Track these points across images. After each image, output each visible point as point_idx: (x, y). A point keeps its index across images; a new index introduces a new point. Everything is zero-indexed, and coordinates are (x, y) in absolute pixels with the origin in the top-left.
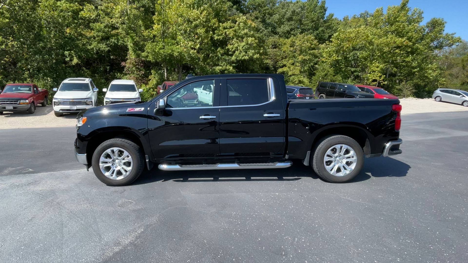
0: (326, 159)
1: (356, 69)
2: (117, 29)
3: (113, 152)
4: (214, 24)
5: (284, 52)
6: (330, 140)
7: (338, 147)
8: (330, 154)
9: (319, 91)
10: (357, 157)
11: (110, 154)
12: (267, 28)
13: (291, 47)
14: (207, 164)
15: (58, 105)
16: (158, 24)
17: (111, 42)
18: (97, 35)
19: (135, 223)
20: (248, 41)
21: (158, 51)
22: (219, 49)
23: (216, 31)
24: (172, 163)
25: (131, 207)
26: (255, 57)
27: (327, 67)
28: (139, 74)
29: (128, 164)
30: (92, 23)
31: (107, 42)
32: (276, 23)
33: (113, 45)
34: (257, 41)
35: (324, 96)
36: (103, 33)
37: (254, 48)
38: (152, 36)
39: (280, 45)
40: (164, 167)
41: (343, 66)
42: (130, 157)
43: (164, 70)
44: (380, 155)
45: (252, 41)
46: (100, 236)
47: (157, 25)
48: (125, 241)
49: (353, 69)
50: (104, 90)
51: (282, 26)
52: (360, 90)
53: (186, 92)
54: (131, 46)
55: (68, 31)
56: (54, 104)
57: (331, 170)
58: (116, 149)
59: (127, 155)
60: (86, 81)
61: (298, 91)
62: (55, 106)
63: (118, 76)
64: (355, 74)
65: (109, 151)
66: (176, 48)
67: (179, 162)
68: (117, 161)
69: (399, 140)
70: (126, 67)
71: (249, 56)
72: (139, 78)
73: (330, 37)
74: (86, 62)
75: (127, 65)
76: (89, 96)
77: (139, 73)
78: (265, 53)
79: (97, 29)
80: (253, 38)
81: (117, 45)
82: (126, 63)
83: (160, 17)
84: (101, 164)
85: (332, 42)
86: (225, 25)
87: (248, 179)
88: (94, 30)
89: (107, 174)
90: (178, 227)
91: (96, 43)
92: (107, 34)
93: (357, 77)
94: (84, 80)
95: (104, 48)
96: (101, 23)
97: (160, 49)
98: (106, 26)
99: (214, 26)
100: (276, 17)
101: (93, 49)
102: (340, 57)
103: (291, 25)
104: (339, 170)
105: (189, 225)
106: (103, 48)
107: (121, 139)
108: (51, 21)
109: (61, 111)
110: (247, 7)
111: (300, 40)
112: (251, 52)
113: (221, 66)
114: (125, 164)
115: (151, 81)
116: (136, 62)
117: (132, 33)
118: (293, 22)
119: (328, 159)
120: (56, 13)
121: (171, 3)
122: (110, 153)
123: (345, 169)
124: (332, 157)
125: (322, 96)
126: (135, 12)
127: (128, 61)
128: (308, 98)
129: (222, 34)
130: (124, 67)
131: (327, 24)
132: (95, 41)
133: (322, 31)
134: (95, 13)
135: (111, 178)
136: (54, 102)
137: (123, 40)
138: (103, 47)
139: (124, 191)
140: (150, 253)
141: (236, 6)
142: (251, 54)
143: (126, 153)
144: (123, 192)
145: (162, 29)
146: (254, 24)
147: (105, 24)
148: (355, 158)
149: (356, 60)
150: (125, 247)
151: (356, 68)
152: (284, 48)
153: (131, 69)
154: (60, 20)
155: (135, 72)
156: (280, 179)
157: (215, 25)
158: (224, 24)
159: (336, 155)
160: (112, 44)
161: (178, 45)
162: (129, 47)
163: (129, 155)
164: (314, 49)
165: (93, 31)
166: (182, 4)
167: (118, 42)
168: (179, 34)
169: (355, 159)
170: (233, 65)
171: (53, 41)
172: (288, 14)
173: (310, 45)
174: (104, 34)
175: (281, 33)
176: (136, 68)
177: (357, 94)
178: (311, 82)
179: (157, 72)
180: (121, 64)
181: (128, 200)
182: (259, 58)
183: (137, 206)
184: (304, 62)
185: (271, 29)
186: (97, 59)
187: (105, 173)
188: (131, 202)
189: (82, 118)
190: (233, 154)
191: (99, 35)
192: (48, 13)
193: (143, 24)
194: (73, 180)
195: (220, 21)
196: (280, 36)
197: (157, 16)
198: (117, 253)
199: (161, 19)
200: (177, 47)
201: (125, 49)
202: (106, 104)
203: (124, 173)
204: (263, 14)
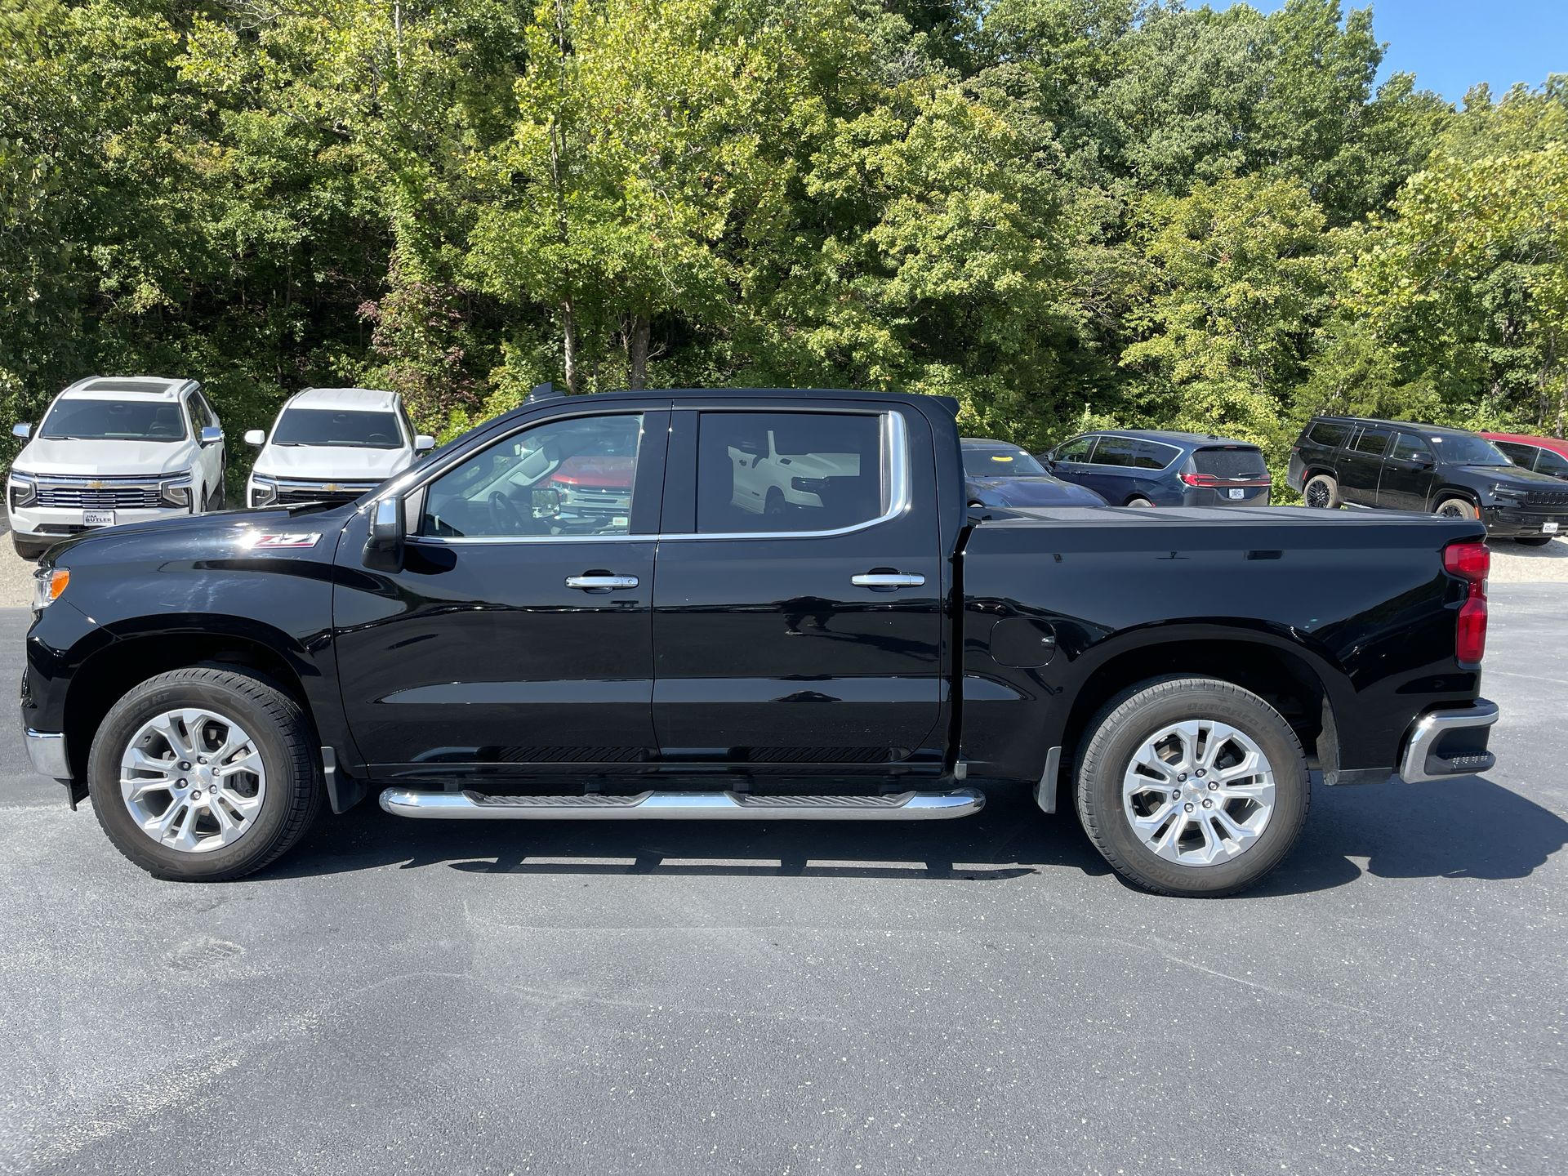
0: (1134, 783)
1: (1516, 353)
2: (346, 140)
3: (180, 727)
4: (808, 120)
5: (1159, 262)
6: (1151, 699)
7: (1187, 730)
8: (1152, 761)
9: (1307, 462)
10: (1276, 779)
11: (166, 735)
12: (1080, 142)
13: (1193, 236)
14: (602, 793)
15: (32, 504)
16: (539, 122)
17: (317, 206)
18: (252, 168)
19: (216, 1035)
20: (967, 210)
21: (530, 251)
22: (830, 243)
23: (813, 158)
24: (446, 786)
25: (224, 969)
26: (1001, 284)
27: (1365, 338)
28: (441, 360)
29: (245, 784)
30: (229, 108)
31: (298, 202)
32: (1127, 118)
33: (326, 217)
34: (1014, 207)
35: (1330, 483)
36: (282, 158)
37: (1003, 242)
38: (505, 177)
39: (1141, 226)
40: (407, 803)
41: (1449, 335)
42: (255, 752)
43: (562, 341)
44: (1387, 776)
45: (989, 208)
46: (54, 1079)
47: (532, 122)
48: (150, 1101)
49: (1499, 354)
50: (253, 437)
51: (1156, 134)
52: (1508, 461)
53: (554, 464)
54: (406, 227)
55: (114, 147)
56: (13, 498)
57: (1159, 835)
58: (192, 716)
59: (239, 743)
60: (166, 393)
61: (1191, 460)
62: (16, 508)
63: (343, 369)
64: (1511, 376)
65: (161, 723)
66: (620, 239)
67: (476, 780)
68: (197, 768)
69: (1479, 708)
70: (378, 324)
71: (972, 280)
72: (439, 378)
73: (1390, 191)
74: (197, 296)
75: (387, 318)
76: (175, 465)
77: (440, 354)
78: (1058, 269)
79: (254, 142)
80: (997, 196)
81: (345, 216)
82: (379, 307)
83: (548, 89)
84: (127, 783)
85: (1394, 215)
86: (859, 125)
87: (793, 867)
88: (236, 146)
89: (153, 826)
90: (392, 1054)
91: (246, 206)
92: (297, 166)
93: (1518, 395)
94: (160, 389)
95: (283, 231)
96: (273, 114)
97: (545, 240)
98: (296, 126)
99: (808, 129)
100: (1127, 90)
101: (229, 234)
102: (1432, 292)
103: (1201, 129)
104: (1192, 837)
105: (438, 1052)
106: (278, 234)
107: (214, 672)
108: (31, 102)
109: (43, 534)
110: (985, 40)
111: (1237, 208)
112: (980, 265)
113: (832, 325)
114: (231, 782)
115: (496, 394)
116: (427, 302)
117: (413, 162)
118: (1209, 118)
119: (1142, 783)
120: (57, 67)
121: (601, 19)
122: (165, 730)
123: (1222, 833)
124: (1161, 777)
125: (1323, 486)
126: (428, 60)
127: (394, 297)
128: (1241, 494)
129: (840, 173)
130: (370, 325)
131: (1380, 127)
132: (242, 198)
133: (1356, 159)
134: (241, 65)
135: (171, 842)
136: (14, 490)
137: (373, 194)
138: (278, 225)
139: (219, 904)
140: (234, 1150)
141: (923, 34)
142: (982, 273)
143: (236, 735)
144: (213, 907)
145: (557, 146)
146: (1001, 126)
147: (288, 119)
148: (1268, 785)
149: (1515, 303)
150: (140, 1126)
151: (1516, 346)
152: (1158, 245)
153: (404, 336)
154: (74, 98)
155: (423, 351)
156: (939, 870)
157: (813, 124)
158: (853, 125)
159: (1181, 767)
160: (321, 215)
161: (626, 222)
162: (398, 228)
163: (251, 745)
164: (1305, 248)
165: (231, 151)
166: (653, 26)
167: (348, 203)
168: (635, 167)
169: (1265, 790)
170: (897, 321)
171: (33, 202)
172: (1189, 79)
173: (1283, 231)
174: (284, 164)
175: (1148, 167)
176: (429, 330)
177: (1489, 478)
178: (1288, 415)
179: (526, 353)
180: (357, 313)
181: (219, 942)
182: (1025, 289)
183: (252, 967)
184: (1254, 314)
185: (1101, 151)
186: (247, 282)
187: (144, 822)
188: (230, 949)
189: (52, 573)
190: (724, 750)
191: (261, 171)
192: (20, 67)
193: (472, 116)
194: (18, 849)
195: (836, 109)
196: (1147, 186)
197: (532, 81)
198: (100, 1144)
199: (551, 98)
200: (624, 231)
201: (378, 238)
202: (254, 502)
203: (225, 821)
204: (1065, 70)
